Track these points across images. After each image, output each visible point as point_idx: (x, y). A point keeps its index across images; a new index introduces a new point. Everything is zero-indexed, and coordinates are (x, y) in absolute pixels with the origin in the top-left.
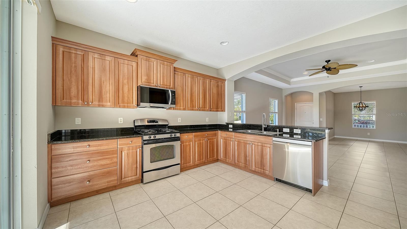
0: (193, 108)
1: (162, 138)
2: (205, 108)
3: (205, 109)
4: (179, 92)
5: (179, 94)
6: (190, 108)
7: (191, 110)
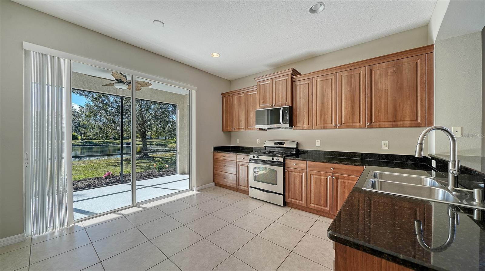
0: (325, 125)
1: (267, 160)
2: (353, 122)
3: (354, 124)
4: (301, 105)
5: (302, 108)
6: (320, 125)
7: (321, 129)
